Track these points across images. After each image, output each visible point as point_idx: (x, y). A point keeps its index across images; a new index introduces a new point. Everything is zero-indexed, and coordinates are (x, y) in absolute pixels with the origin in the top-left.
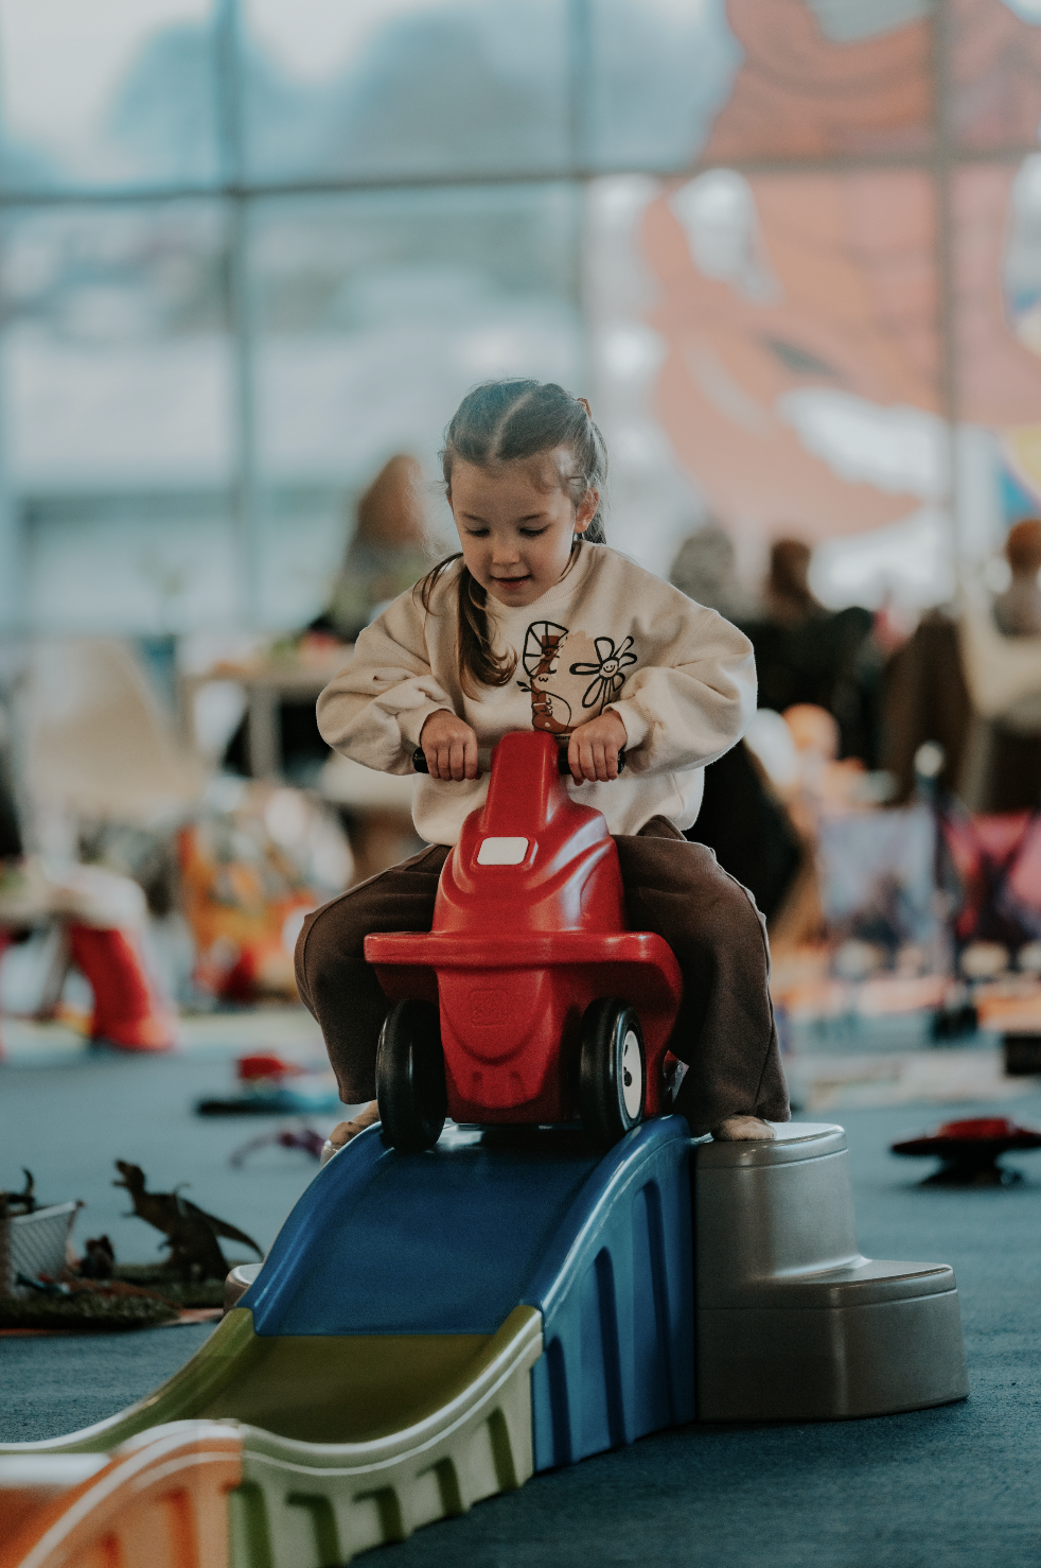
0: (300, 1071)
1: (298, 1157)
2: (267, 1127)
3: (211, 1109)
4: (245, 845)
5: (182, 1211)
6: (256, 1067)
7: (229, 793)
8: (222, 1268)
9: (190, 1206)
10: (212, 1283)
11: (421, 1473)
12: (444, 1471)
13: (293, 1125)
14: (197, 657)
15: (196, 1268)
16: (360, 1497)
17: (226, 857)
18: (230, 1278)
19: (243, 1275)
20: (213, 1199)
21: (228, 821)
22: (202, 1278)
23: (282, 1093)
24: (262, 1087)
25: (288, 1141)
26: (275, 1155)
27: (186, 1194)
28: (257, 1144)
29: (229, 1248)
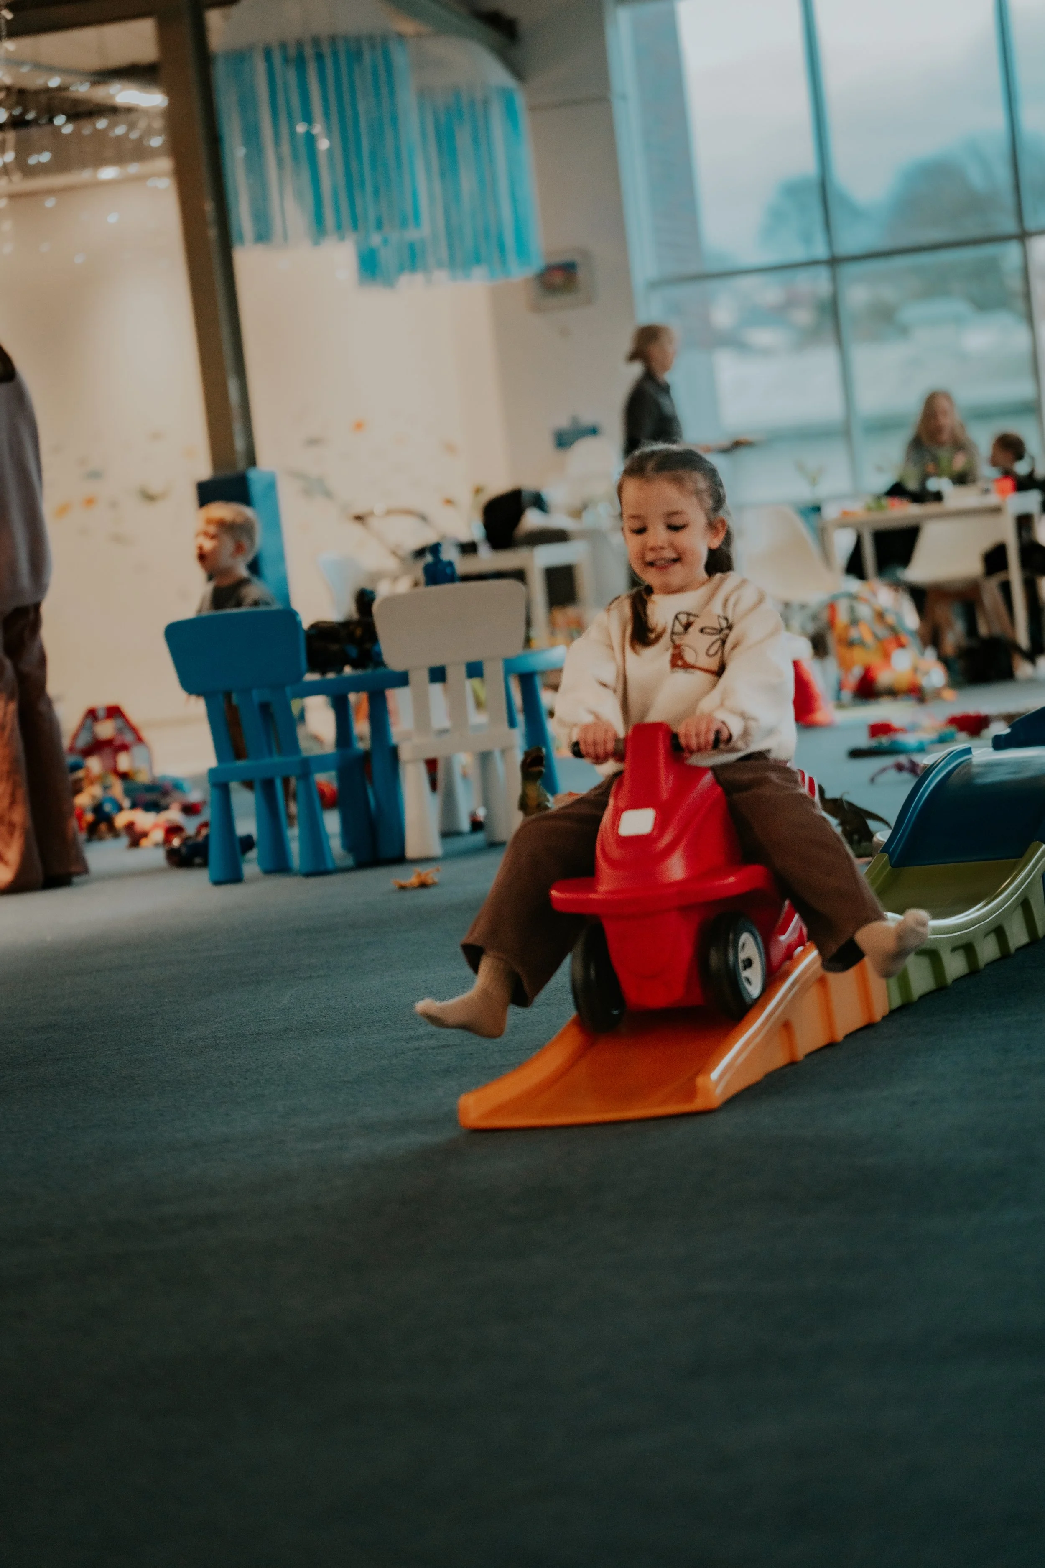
0: (903, 730)
1: (906, 776)
2: (888, 761)
3: (856, 754)
4: (864, 611)
5: (846, 807)
6: (879, 729)
7: (854, 585)
8: (869, 835)
9: (851, 805)
10: (864, 844)
11: (987, 935)
12: (999, 932)
13: (902, 759)
14: (831, 512)
15: (856, 837)
16: (954, 949)
17: (854, 621)
18: (875, 839)
19: (882, 835)
20: (862, 799)
21: (853, 597)
22: (859, 842)
23: (893, 742)
24: (884, 740)
25: (900, 768)
26: (892, 774)
27: (847, 798)
28: (883, 770)
29: (872, 824)
